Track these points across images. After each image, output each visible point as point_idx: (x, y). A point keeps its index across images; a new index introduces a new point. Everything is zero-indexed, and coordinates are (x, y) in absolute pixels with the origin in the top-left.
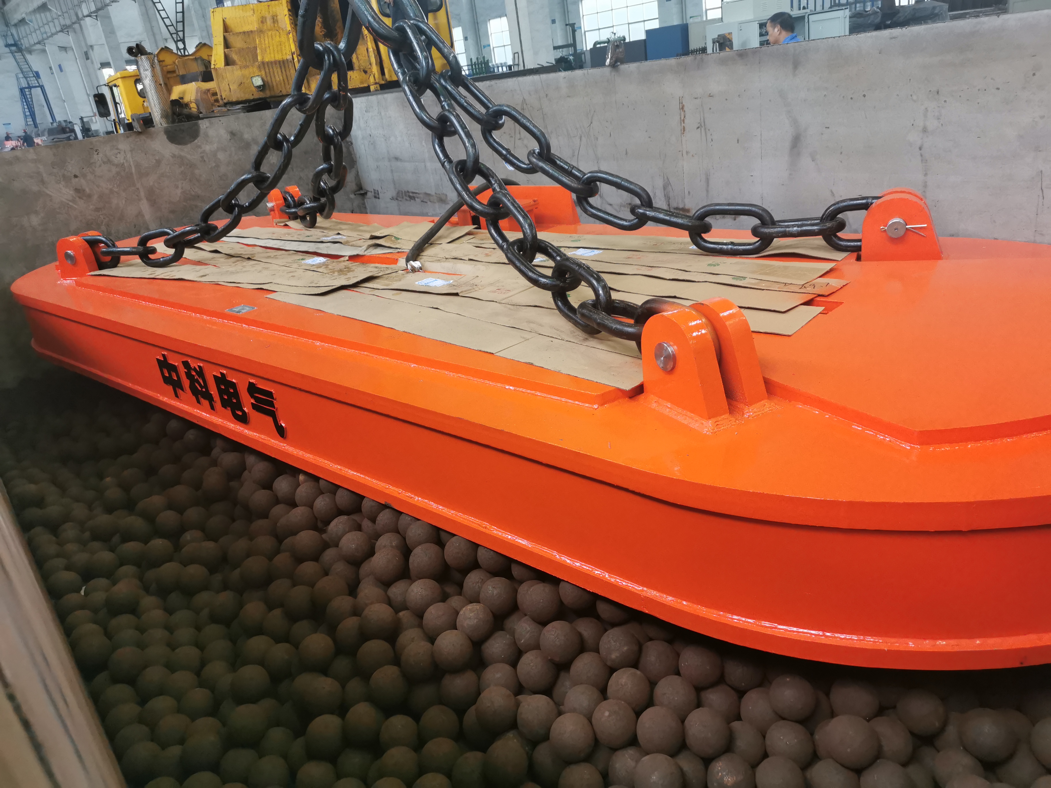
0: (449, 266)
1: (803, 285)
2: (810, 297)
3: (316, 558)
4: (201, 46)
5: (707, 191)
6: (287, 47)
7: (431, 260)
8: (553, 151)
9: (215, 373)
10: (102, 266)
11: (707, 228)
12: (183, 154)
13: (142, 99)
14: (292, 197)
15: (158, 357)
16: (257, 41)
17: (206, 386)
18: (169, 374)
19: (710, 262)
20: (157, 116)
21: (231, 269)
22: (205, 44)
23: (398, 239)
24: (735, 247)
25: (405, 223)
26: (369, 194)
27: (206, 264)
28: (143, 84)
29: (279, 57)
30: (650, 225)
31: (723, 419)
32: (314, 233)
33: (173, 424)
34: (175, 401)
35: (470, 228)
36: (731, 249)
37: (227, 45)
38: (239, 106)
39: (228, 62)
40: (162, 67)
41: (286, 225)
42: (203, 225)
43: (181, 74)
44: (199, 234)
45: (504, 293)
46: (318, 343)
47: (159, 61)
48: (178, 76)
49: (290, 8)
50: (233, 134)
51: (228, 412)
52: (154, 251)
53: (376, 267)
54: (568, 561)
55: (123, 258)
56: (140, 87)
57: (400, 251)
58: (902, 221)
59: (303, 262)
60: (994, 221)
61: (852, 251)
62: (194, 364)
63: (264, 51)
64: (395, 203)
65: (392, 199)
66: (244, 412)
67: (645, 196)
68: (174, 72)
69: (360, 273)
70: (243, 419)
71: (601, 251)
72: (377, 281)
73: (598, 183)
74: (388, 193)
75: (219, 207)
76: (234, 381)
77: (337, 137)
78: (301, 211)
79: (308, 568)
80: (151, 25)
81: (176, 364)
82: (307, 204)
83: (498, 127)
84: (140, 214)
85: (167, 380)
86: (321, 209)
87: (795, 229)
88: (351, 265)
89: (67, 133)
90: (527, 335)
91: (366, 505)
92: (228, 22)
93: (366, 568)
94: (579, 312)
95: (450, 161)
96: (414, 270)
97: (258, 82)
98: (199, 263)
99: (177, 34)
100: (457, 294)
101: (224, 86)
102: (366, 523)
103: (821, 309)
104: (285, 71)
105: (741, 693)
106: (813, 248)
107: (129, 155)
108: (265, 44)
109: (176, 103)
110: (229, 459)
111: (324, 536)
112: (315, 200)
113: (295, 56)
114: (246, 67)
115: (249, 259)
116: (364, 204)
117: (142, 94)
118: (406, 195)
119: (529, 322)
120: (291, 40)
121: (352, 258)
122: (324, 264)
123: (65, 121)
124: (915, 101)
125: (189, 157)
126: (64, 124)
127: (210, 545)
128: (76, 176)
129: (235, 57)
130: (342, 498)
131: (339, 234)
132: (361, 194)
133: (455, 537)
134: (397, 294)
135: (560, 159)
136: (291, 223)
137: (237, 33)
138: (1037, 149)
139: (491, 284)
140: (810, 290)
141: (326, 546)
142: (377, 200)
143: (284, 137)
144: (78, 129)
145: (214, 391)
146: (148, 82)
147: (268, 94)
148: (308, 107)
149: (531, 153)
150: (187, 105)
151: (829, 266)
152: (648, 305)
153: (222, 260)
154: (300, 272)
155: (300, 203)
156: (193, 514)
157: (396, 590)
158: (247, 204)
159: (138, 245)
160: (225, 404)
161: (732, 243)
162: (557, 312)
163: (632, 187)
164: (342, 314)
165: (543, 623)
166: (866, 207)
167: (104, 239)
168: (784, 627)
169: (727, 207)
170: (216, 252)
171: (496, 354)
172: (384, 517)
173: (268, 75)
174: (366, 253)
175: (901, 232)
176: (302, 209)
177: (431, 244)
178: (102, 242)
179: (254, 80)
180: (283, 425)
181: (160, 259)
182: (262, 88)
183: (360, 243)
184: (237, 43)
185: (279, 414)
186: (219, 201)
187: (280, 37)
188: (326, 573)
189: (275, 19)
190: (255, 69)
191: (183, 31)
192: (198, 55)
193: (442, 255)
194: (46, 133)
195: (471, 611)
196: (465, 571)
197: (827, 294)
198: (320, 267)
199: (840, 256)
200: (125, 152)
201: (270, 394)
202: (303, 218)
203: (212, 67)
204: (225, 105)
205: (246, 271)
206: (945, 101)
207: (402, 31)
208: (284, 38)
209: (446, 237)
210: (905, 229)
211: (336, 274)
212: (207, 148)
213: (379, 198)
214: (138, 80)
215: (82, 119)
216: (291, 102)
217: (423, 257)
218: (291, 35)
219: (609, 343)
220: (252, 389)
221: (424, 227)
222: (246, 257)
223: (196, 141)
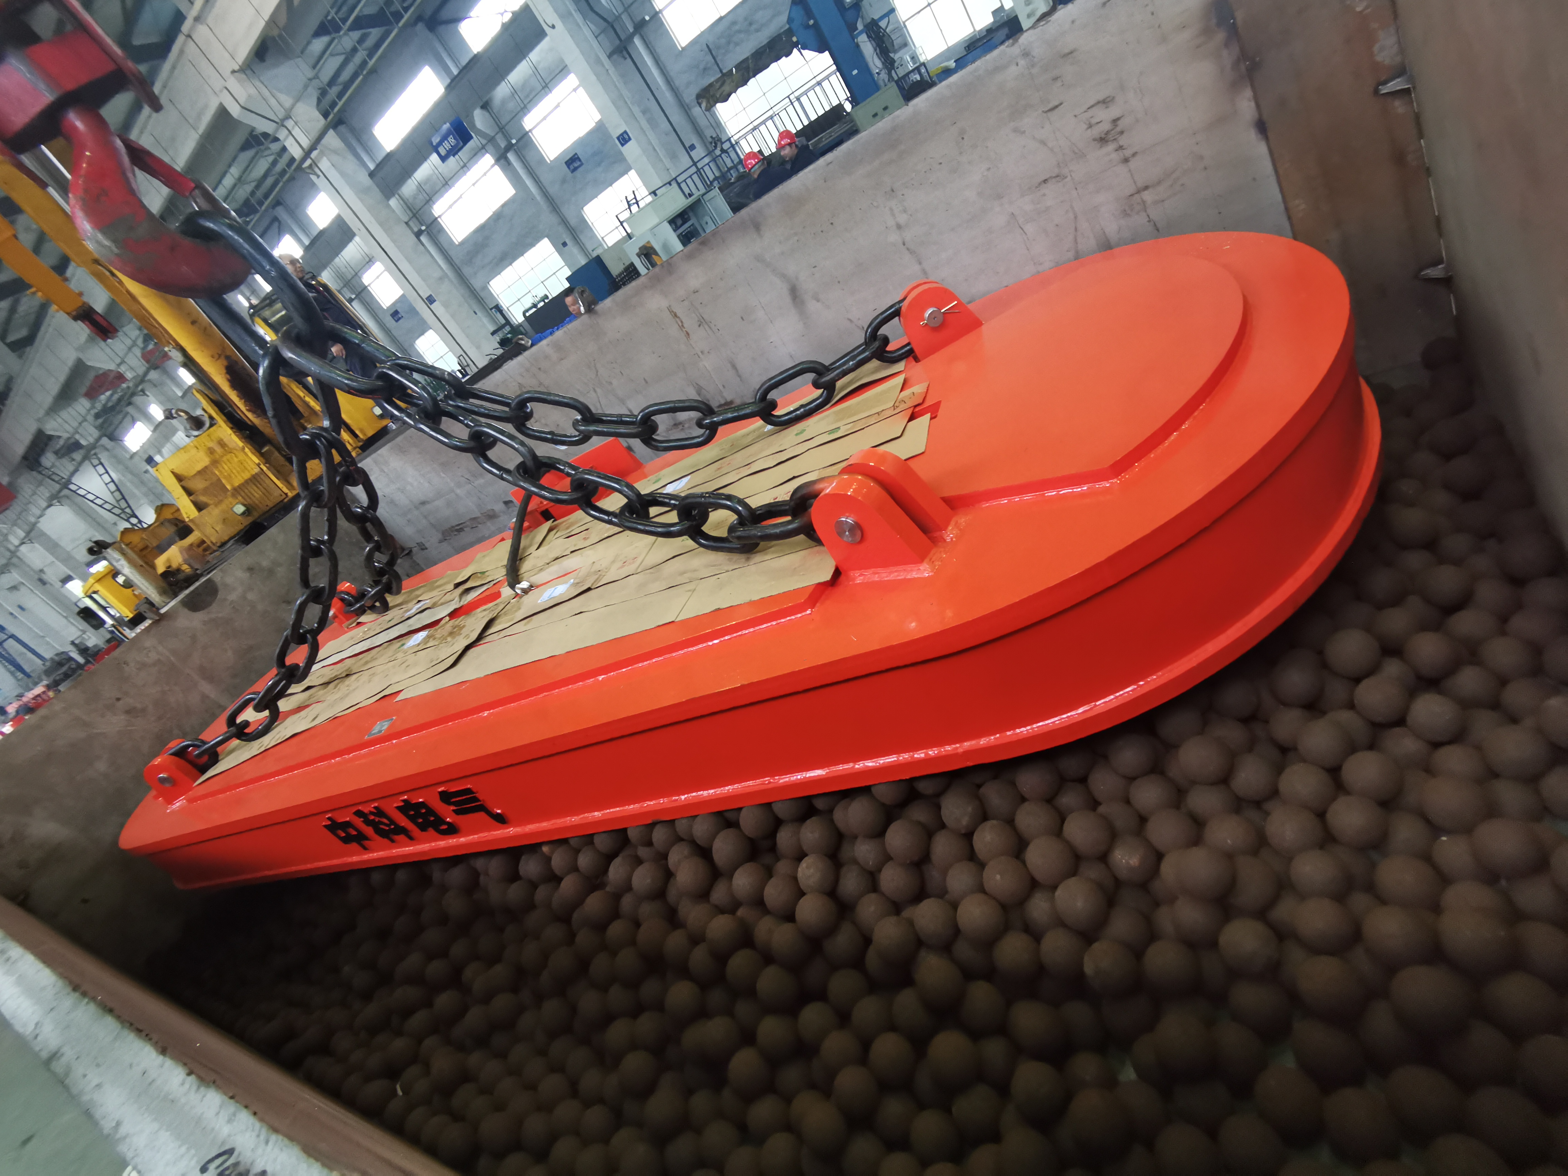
0: (555, 569)
1: (894, 406)
2: (910, 412)
3: (615, 915)
4: (159, 510)
5: (739, 376)
6: (250, 462)
7: (533, 574)
8: (594, 411)
9: (395, 805)
10: (203, 770)
11: (773, 405)
12: (213, 616)
13: (129, 590)
14: (348, 594)
15: (324, 824)
16: (217, 472)
17: (392, 822)
18: (345, 832)
19: (795, 432)
20: (154, 596)
21: (337, 696)
22: (163, 505)
23: (485, 572)
24: (807, 408)
25: (479, 555)
26: (415, 550)
27: (307, 706)
28: (124, 575)
29: (247, 476)
30: (721, 429)
31: (934, 554)
32: (394, 615)
33: (376, 878)
34: (365, 854)
35: (549, 524)
36: (805, 411)
37: (189, 492)
38: (231, 542)
39: (200, 507)
40: (132, 549)
41: (359, 623)
42: (283, 670)
43: (155, 545)
44: (284, 682)
45: (633, 563)
46: (486, 714)
47: (127, 545)
48: (153, 548)
49: (231, 426)
50: (250, 569)
51: (431, 832)
52: (246, 724)
53: (485, 610)
54: (870, 764)
55: (219, 749)
56: (121, 579)
57: (495, 582)
58: (935, 309)
59: (405, 647)
60: (998, 273)
61: (906, 357)
62: (366, 809)
63: (229, 478)
64: (445, 544)
65: (440, 542)
66: (448, 823)
67: (703, 406)
68: (146, 547)
69: (474, 624)
70: (452, 830)
71: (689, 477)
72: (497, 622)
73: (652, 418)
74: (432, 539)
75: (289, 645)
76: (421, 800)
77: (368, 512)
78: (369, 601)
79: (616, 929)
80: (91, 517)
81: (348, 819)
82: (370, 592)
83: (529, 416)
84: (204, 697)
85: (347, 840)
86: (388, 589)
87: (851, 363)
88: (457, 623)
89: (65, 664)
90: (691, 586)
91: (632, 834)
92: (176, 471)
93: (672, 894)
94: (733, 537)
95: (508, 471)
96: (525, 591)
97: (240, 509)
98: (299, 709)
99: (124, 512)
100: (589, 589)
101: (209, 531)
102: (643, 852)
103: (928, 416)
104: (261, 484)
105: (1083, 780)
106: (873, 373)
107: (160, 648)
108: (226, 471)
109: (167, 574)
110: (456, 875)
111: (608, 889)
112: (376, 583)
113: (262, 466)
114: (220, 502)
115: (347, 675)
116: (414, 562)
117: (128, 584)
118: (452, 531)
119: (682, 573)
120: (250, 454)
121: (453, 615)
122: (428, 637)
123: (57, 655)
124: (877, 207)
125: (220, 615)
126: (57, 658)
127: (498, 968)
128: (118, 699)
129: (203, 499)
130: (602, 843)
131: (419, 601)
132: (407, 554)
133: (744, 810)
134: (528, 622)
135: (607, 415)
136: (362, 619)
137: (192, 476)
138: (999, 197)
139: (613, 562)
140: (903, 406)
141: (617, 897)
142: (425, 551)
143: (317, 541)
144: (75, 655)
145: (404, 822)
146: (127, 571)
147: (256, 515)
148: (326, 500)
149: (575, 423)
150: (178, 570)
151: (900, 379)
152: (799, 495)
153: (321, 692)
154: (411, 658)
155: (362, 595)
156: (458, 949)
157: (719, 894)
158: (316, 625)
159: (229, 727)
160: (423, 828)
161: (802, 406)
162: (702, 549)
163: (687, 404)
164: (489, 673)
165: (879, 833)
166: (897, 313)
167: (190, 743)
168: (1102, 701)
169: (781, 377)
170: (309, 688)
171: (678, 619)
172: (659, 835)
173: (246, 497)
174: (462, 603)
175: (940, 319)
176: (369, 598)
177: (521, 559)
178: (188, 746)
179: (235, 509)
180: (499, 811)
181: (258, 728)
182: (248, 512)
183: (448, 597)
184: (198, 485)
185: (489, 804)
186: (287, 637)
187: (236, 457)
188: (637, 924)
189: (222, 443)
190: (230, 499)
191: (129, 506)
192: (162, 518)
193: (540, 563)
194: (44, 677)
195: (807, 867)
196: (772, 835)
197: (921, 401)
198: (428, 642)
199: (900, 366)
200: (154, 647)
201: (468, 791)
202: (372, 608)
203: (187, 520)
204: (220, 547)
205: (354, 690)
206: (903, 195)
207: (385, 377)
208: (241, 456)
209: (530, 545)
210: (942, 315)
211: (449, 639)
212: (233, 597)
213: (426, 549)
214: (115, 573)
215: (73, 643)
216: (306, 504)
217: (524, 575)
218: (247, 450)
219: (773, 549)
220: (445, 797)
221: (503, 550)
222: (344, 675)
223: (219, 596)
